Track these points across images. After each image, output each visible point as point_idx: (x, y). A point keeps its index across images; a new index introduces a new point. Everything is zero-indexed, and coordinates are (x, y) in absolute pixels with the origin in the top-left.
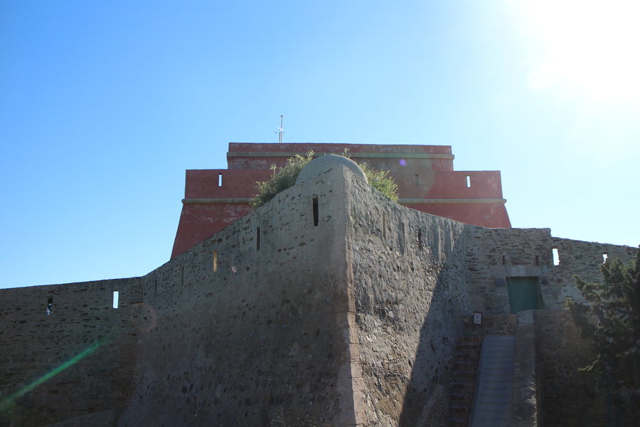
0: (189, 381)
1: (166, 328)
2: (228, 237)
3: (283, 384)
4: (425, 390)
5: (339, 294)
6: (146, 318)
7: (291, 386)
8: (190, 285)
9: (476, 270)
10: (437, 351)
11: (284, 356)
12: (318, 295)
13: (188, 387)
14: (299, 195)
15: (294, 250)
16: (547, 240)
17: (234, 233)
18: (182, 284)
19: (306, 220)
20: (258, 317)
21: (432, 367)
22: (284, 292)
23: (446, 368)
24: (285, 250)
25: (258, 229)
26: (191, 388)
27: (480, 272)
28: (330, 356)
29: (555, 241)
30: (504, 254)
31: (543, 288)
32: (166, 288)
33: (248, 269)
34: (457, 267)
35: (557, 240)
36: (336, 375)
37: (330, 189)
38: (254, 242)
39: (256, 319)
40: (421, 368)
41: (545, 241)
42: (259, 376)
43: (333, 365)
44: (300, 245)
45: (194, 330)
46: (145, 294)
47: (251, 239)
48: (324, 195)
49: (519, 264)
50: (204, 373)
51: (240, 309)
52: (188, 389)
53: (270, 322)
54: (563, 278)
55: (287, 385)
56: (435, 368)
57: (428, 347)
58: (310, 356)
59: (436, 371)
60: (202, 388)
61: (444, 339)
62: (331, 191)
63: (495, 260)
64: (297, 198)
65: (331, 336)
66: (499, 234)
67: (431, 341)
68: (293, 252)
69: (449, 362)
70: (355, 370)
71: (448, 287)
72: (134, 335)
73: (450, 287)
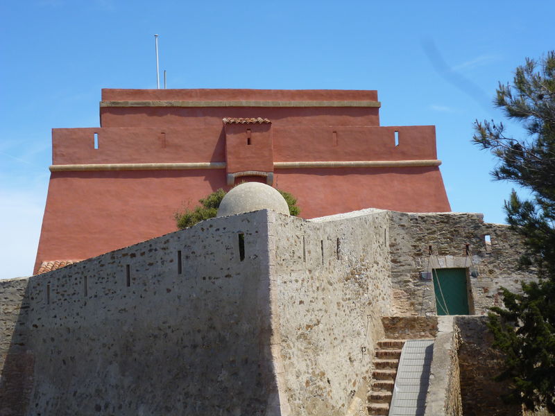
0: (103, 399)
1: (66, 340)
2: (143, 254)
3: (214, 406)
4: (343, 405)
5: (266, 328)
6: (35, 326)
7: (221, 410)
8: (96, 296)
9: (400, 262)
10: (354, 363)
11: (212, 381)
12: (245, 327)
13: (103, 405)
14: (224, 229)
15: (220, 281)
16: (480, 226)
17: (150, 251)
18: (86, 295)
19: (232, 254)
20: (182, 340)
21: (350, 381)
22: (210, 319)
23: (365, 378)
24: (210, 278)
25: (180, 252)
26: (106, 406)
27: (403, 264)
28: (259, 384)
29: (487, 227)
30: (430, 244)
31: (473, 280)
32: (63, 295)
33: (169, 291)
34: (378, 264)
35: (490, 226)
36: (266, 402)
37: (257, 230)
38: (175, 265)
39: (180, 341)
40: (340, 384)
41: (477, 227)
42: (187, 398)
43: (263, 392)
44: (226, 276)
45: (104, 345)
46: (32, 298)
47: (171, 261)
48: (250, 234)
49: (447, 254)
50: (122, 392)
51: (160, 329)
52: (103, 408)
53: (195, 347)
54: (495, 269)
55: (217, 408)
56: (353, 381)
57: (346, 361)
58: (240, 383)
59: (354, 384)
60: (120, 407)
61: (363, 349)
62: (257, 232)
63: (420, 250)
64: (221, 229)
65: (259, 366)
66: (425, 221)
67: (350, 353)
68: (218, 282)
69: (367, 372)
70: (283, 397)
71: (368, 289)
72: (22, 344)
73: (370, 288)
